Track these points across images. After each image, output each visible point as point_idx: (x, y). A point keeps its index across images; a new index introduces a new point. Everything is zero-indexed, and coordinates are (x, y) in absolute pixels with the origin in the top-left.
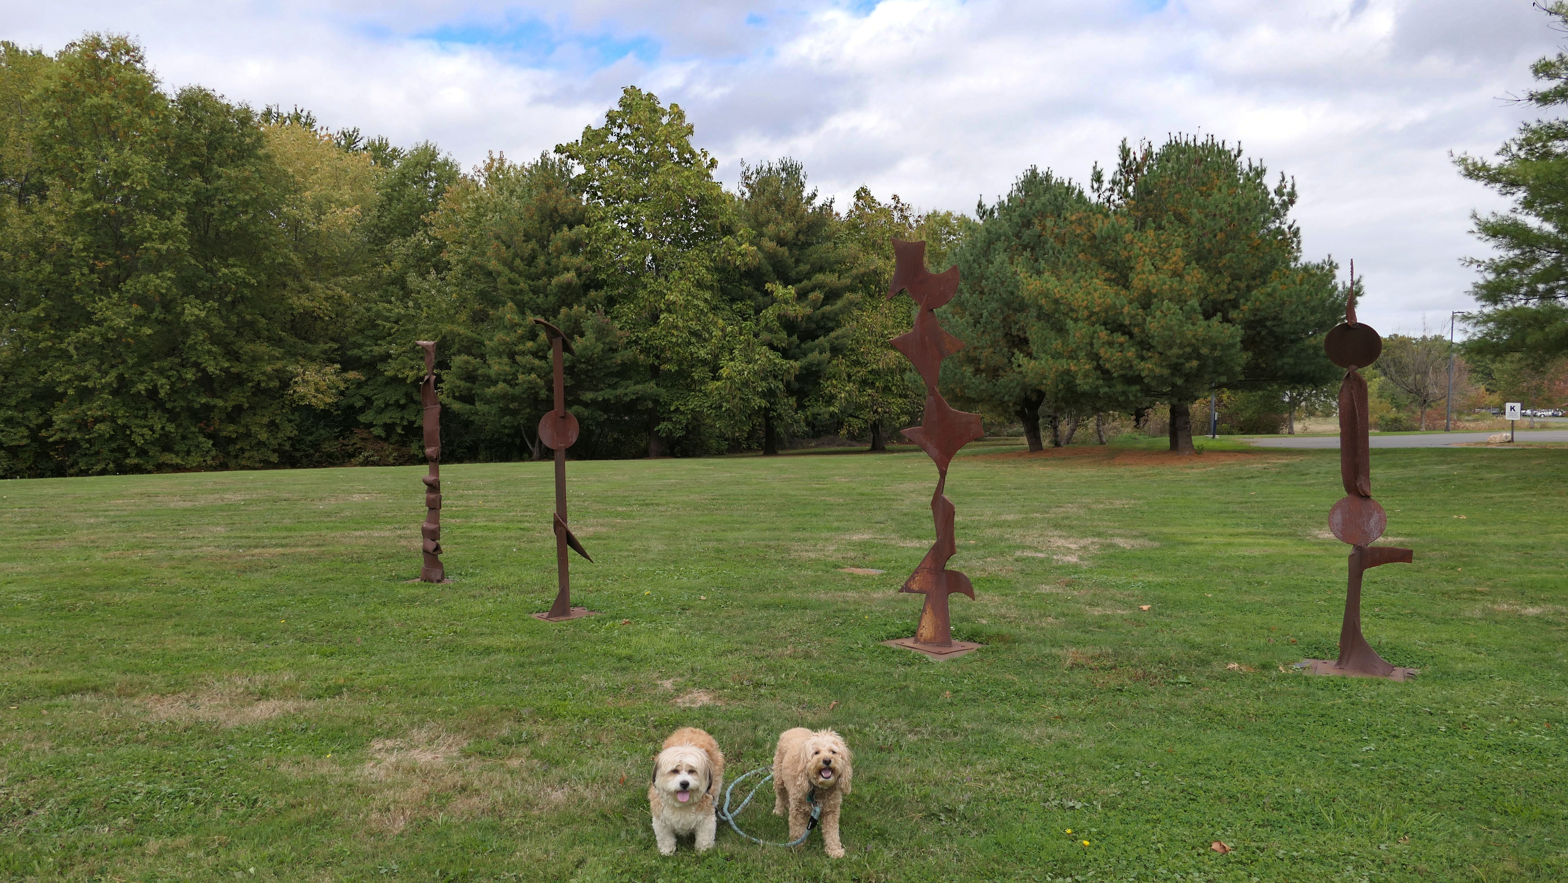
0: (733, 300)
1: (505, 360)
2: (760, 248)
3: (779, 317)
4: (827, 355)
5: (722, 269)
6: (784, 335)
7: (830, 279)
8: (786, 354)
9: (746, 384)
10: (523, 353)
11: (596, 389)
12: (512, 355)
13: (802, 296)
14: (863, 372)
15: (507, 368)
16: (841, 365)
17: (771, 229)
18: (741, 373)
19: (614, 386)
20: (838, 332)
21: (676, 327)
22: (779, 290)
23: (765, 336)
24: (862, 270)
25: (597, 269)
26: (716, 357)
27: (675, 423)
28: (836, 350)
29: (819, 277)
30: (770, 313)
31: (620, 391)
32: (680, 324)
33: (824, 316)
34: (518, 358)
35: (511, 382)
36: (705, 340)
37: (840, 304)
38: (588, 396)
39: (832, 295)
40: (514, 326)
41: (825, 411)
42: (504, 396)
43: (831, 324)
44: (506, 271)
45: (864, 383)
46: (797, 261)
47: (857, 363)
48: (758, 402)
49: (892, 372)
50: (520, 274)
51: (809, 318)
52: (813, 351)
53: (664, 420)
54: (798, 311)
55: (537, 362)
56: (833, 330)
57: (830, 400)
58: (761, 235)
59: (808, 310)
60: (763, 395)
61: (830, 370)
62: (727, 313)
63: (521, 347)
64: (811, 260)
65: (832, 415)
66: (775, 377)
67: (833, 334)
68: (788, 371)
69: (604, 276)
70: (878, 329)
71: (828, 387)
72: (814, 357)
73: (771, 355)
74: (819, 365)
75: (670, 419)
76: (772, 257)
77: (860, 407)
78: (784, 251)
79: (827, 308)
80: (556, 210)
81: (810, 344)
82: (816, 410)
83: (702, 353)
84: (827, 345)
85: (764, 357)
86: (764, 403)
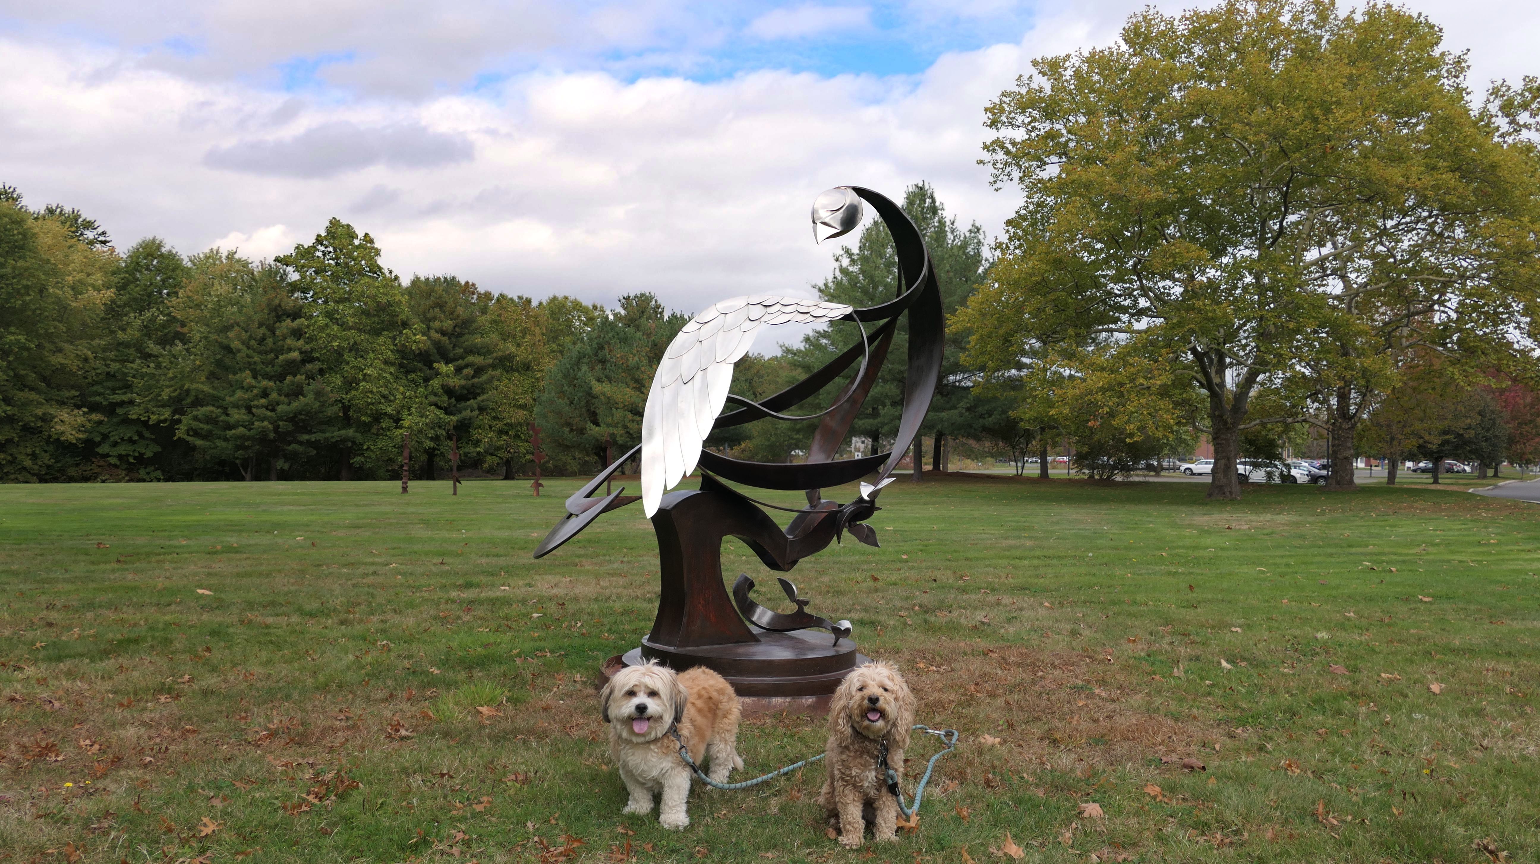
0: (408, 372)
1: (243, 411)
2: (429, 338)
3: (443, 386)
4: (477, 412)
5: (403, 352)
6: (445, 398)
7: (478, 360)
8: (447, 411)
9: (420, 431)
10: (257, 407)
11: (310, 432)
12: (249, 409)
13: (458, 370)
14: (500, 425)
15: (245, 417)
16: (486, 419)
17: (436, 324)
18: (417, 424)
19: (324, 432)
20: (484, 397)
21: (372, 392)
22: (444, 368)
23: (432, 399)
24: (500, 354)
25: (313, 350)
26: (398, 412)
27: (366, 458)
28: (481, 409)
29: (471, 359)
30: (436, 383)
31: (328, 435)
32: (375, 390)
33: (473, 385)
34: (254, 410)
35: (248, 426)
36: (391, 401)
37: (484, 378)
38: (305, 437)
39: (479, 371)
40: (250, 388)
41: (472, 450)
42: (242, 437)
43: (478, 391)
44: (245, 349)
45: (501, 432)
46: (454, 346)
47: (496, 418)
48: (428, 444)
49: (521, 425)
50: (254, 350)
51: (463, 387)
52: (466, 409)
53: (360, 455)
54: (456, 382)
55: (269, 413)
56: (479, 395)
57: (477, 443)
58: (429, 328)
59: (463, 382)
60: (432, 439)
61: (477, 422)
62: (404, 381)
63: (256, 403)
64: (464, 345)
65: (478, 453)
66: (440, 427)
67: (479, 399)
68: (449, 423)
69: (318, 355)
70: (511, 395)
71: (475, 434)
72: (467, 413)
73: (438, 412)
74: (470, 419)
75: (362, 454)
76: (437, 344)
77: (498, 449)
78: (445, 339)
79: (476, 380)
80: (280, 305)
81: (463, 404)
82: (467, 450)
83: (389, 410)
84: (476, 406)
85: (434, 413)
86: (432, 445)
